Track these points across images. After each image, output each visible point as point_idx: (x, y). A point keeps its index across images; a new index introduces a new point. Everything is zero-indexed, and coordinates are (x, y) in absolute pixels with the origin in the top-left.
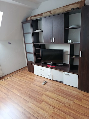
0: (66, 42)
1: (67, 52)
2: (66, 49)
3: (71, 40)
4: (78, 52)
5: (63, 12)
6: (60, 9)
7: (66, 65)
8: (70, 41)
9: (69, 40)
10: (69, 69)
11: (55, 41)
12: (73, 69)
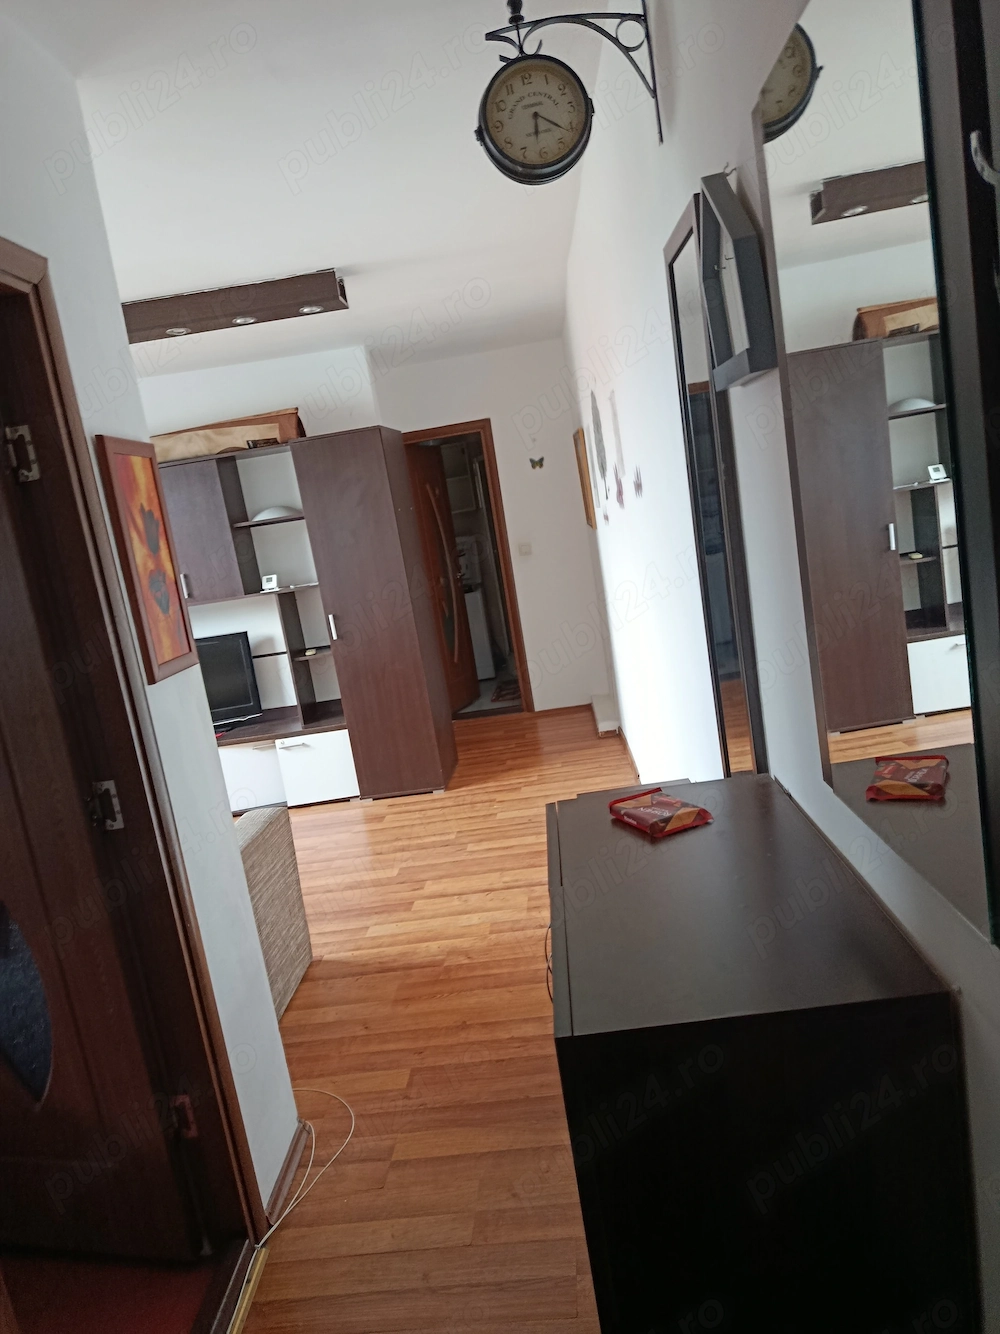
0: (253, 586)
1: (270, 640)
2: (264, 626)
3: (274, 577)
4: (321, 628)
5: (206, 452)
6: (190, 441)
7: (282, 713)
8: (269, 580)
9: (264, 579)
10: (299, 726)
11: (196, 593)
12: (315, 715)
